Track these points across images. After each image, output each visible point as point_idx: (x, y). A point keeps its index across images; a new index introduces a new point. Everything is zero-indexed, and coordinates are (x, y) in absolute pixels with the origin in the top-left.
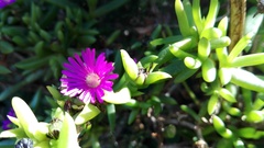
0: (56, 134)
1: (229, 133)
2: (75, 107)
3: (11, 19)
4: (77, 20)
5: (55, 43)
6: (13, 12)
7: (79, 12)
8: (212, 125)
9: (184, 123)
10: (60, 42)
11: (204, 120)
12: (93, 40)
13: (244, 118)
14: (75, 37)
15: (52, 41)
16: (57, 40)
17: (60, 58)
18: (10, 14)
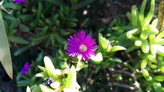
0: (66, 76)
1: (151, 78)
2: (73, 62)
3: (24, 10)
4: (67, 14)
5: (55, 27)
6: (26, 6)
7: (67, 8)
8: (142, 74)
9: (126, 72)
10: (57, 27)
11: (138, 71)
12: (75, 25)
13: (159, 70)
14: (64, 22)
15: (53, 26)
16: (56, 25)
17: (56, 35)
18: (24, 7)
